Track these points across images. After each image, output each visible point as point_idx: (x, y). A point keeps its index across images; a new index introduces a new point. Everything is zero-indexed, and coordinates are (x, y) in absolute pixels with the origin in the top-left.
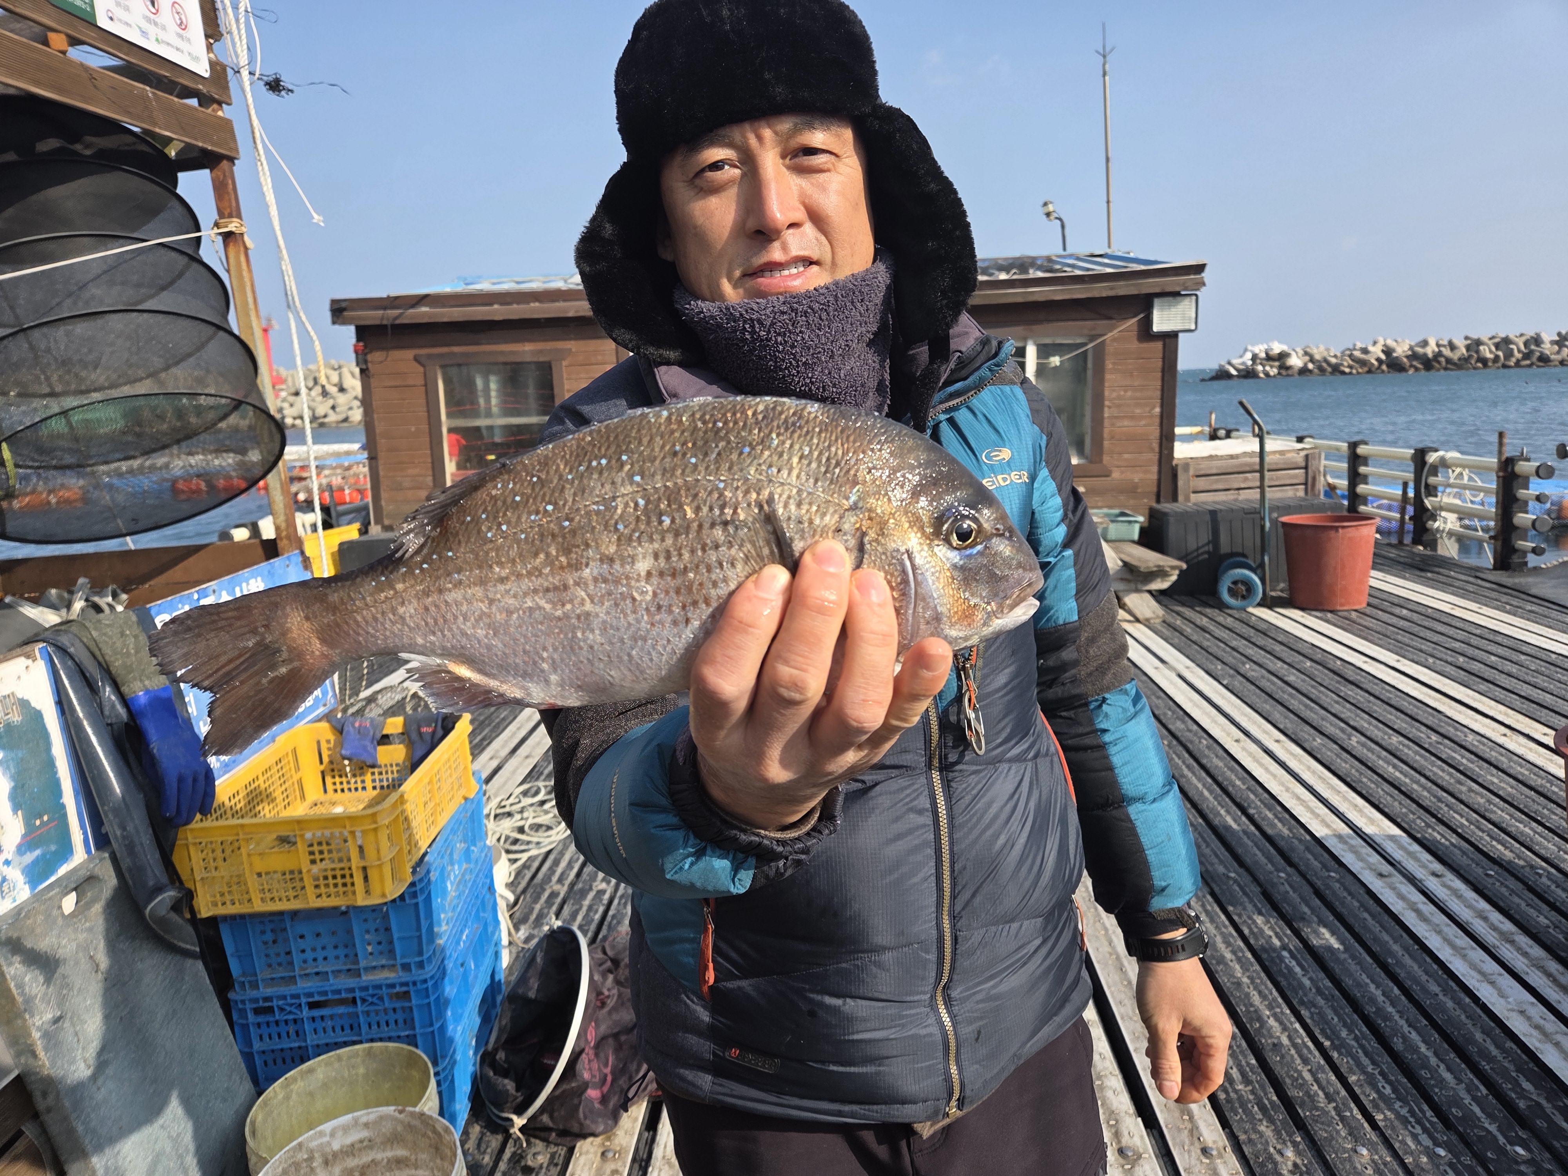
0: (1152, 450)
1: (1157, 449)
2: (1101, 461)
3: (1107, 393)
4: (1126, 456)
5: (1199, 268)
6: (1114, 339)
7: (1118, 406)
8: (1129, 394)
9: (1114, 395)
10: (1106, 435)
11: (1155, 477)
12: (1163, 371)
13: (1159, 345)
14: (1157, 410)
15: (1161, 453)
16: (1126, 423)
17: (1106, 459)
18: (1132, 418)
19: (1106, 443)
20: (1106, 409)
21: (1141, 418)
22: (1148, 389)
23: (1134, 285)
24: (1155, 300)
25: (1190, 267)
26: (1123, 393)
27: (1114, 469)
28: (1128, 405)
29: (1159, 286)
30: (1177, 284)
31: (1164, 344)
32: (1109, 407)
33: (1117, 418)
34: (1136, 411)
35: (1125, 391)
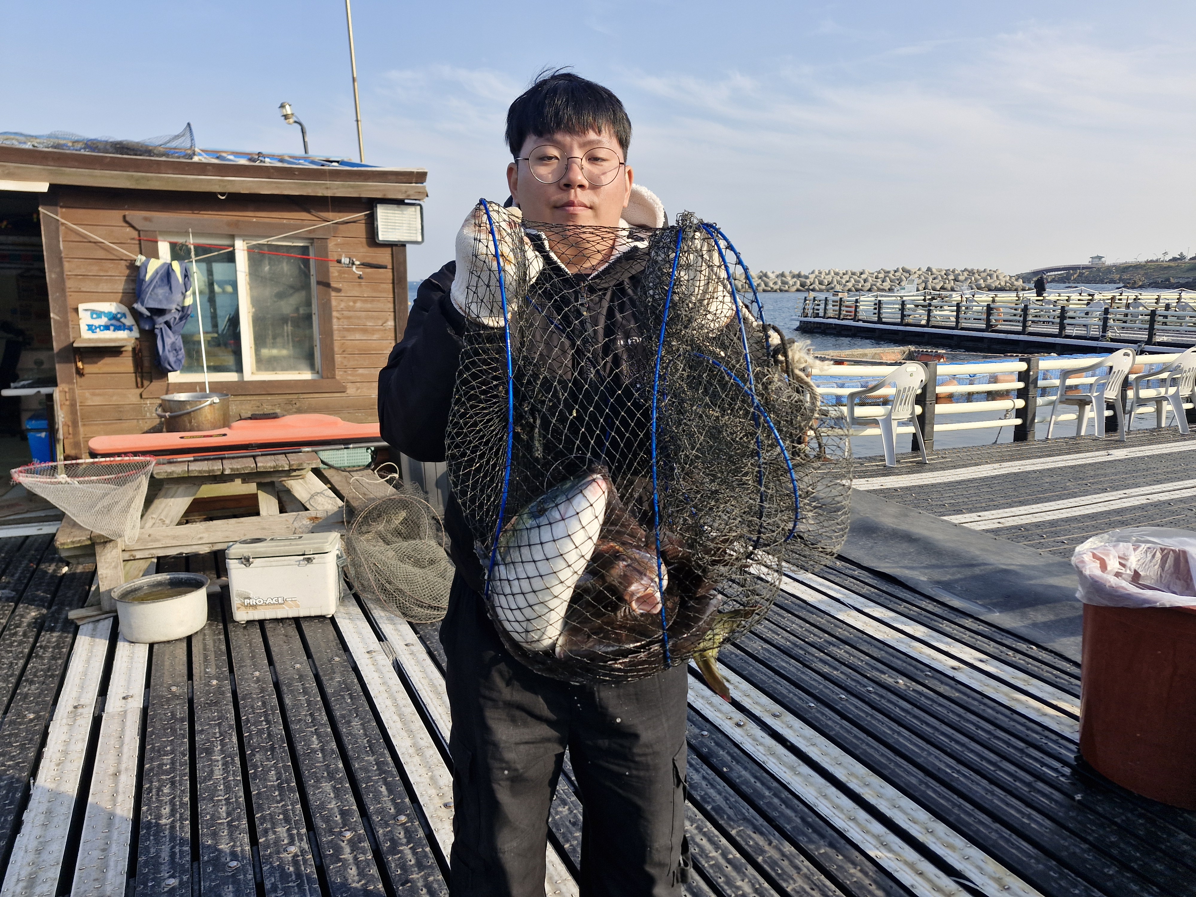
2: (333, 377)
4: (361, 371)
5: (421, 177)
7: (349, 318)
8: (359, 305)
9: (343, 305)
10: (336, 349)
12: (393, 283)
13: (386, 254)
14: (391, 323)
16: (358, 336)
17: (339, 374)
18: (365, 331)
19: (338, 358)
20: (335, 321)
21: (373, 331)
22: (378, 301)
23: (352, 187)
24: (378, 206)
25: (411, 174)
26: (351, 304)
27: (349, 385)
28: (359, 318)
29: (379, 190)
30: (400, 191)
31: (392, 254)
32: (338, 319)
33: (348, 330)
34: (368, 324)
35: (355, 302)
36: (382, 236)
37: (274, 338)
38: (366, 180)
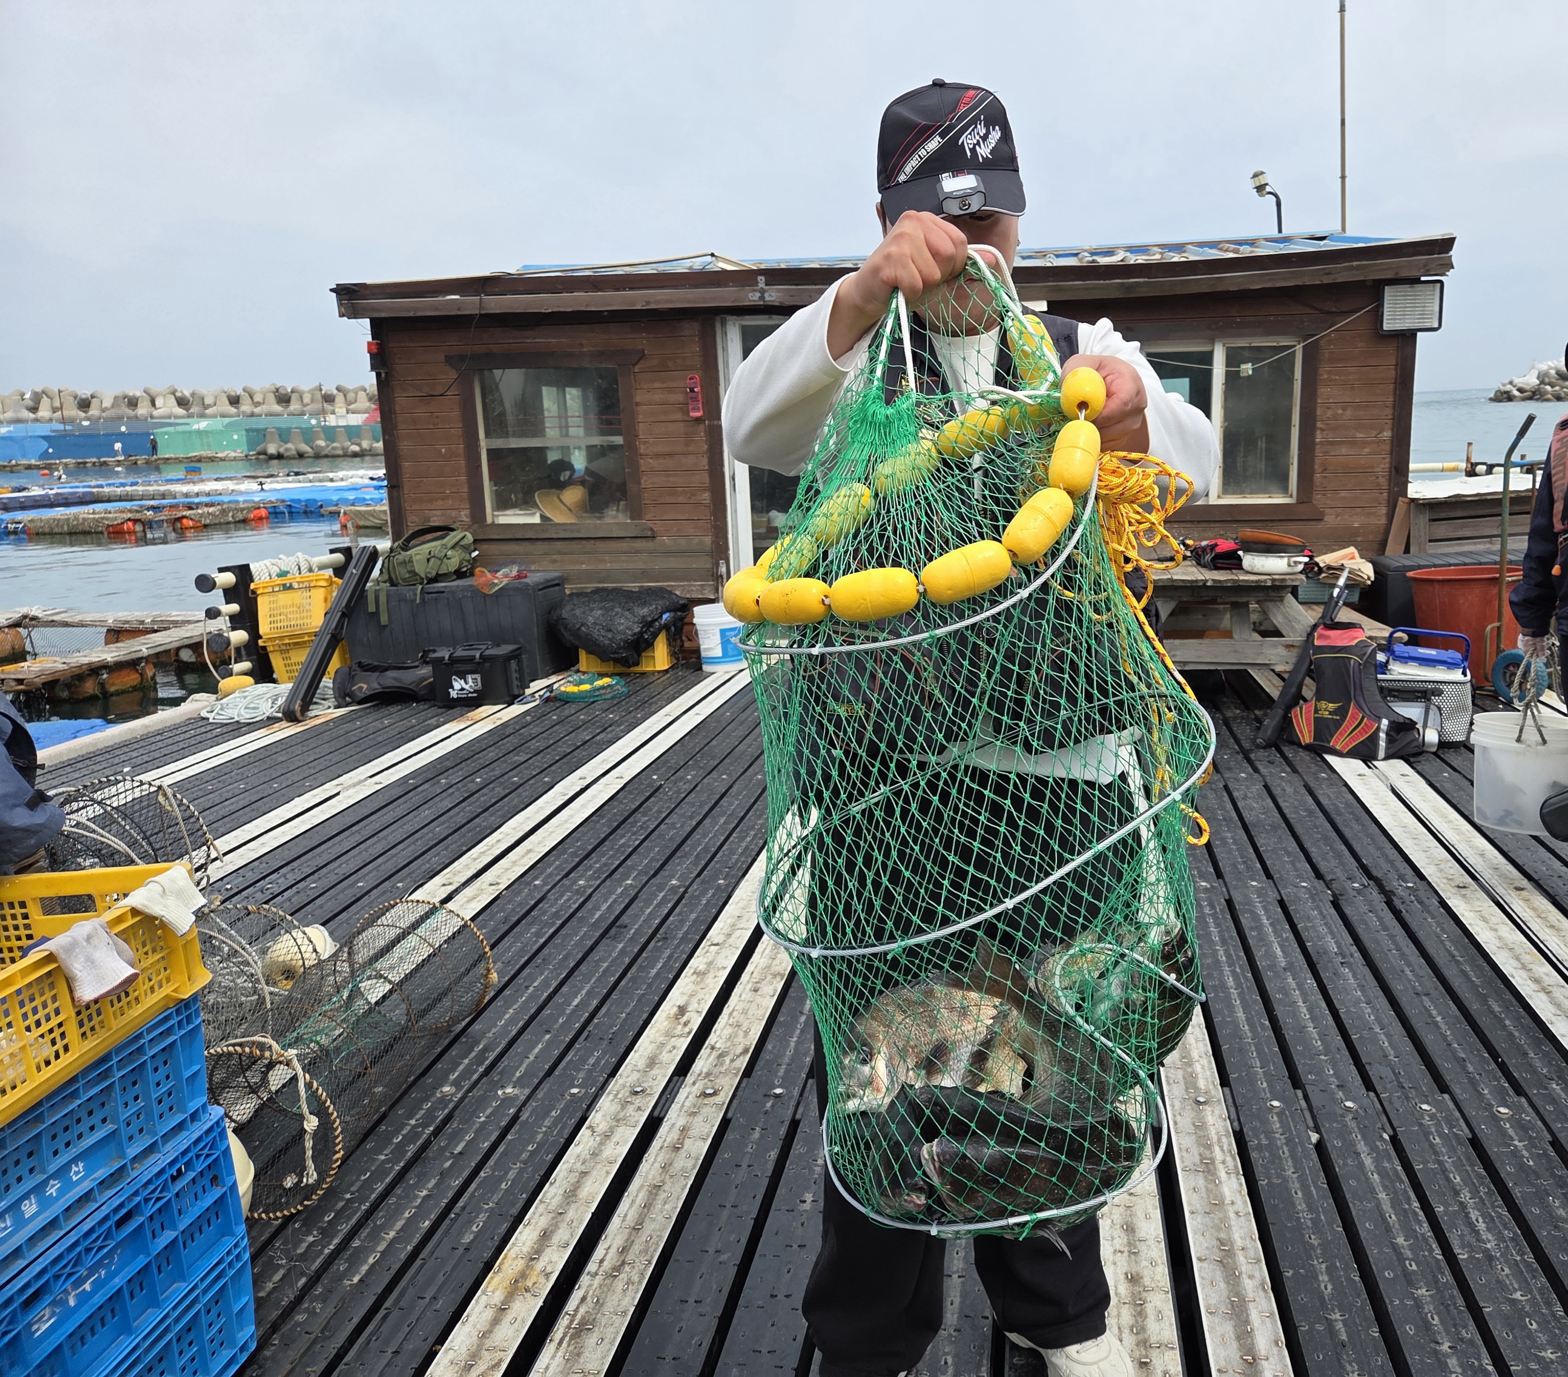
0: (1378, 484)
2: (1310, 500)
3: (1319, 412)
4: (1343, 494)
5: (1446, 245)
6: (1331, 340)
7: (1336, 428)
8: (1349, 412)
9: (1329, 413)
10: (1316, 467)
13: (1390, 348)
14: (1387, 434)
15: (1390, 489)
16: (1344, 451)
17: (1317, 497)
18: (1353, 443)
20: (1318, 432)
21: (1364, 444)
22: (1375, 406)
23: (1358, 268)
24: (1386, 288)
25: (1434, 242)
26: (1340, 411)
27: (1327, 510)
28: (1347, 428)
29: (1390, 269)
30: (1417, 268)
31: (1397, 347)
32: (1322, 430)
33: (1333, 443)
34: (1359, 435)
35: (1344, 409)
36: (1388, 325)
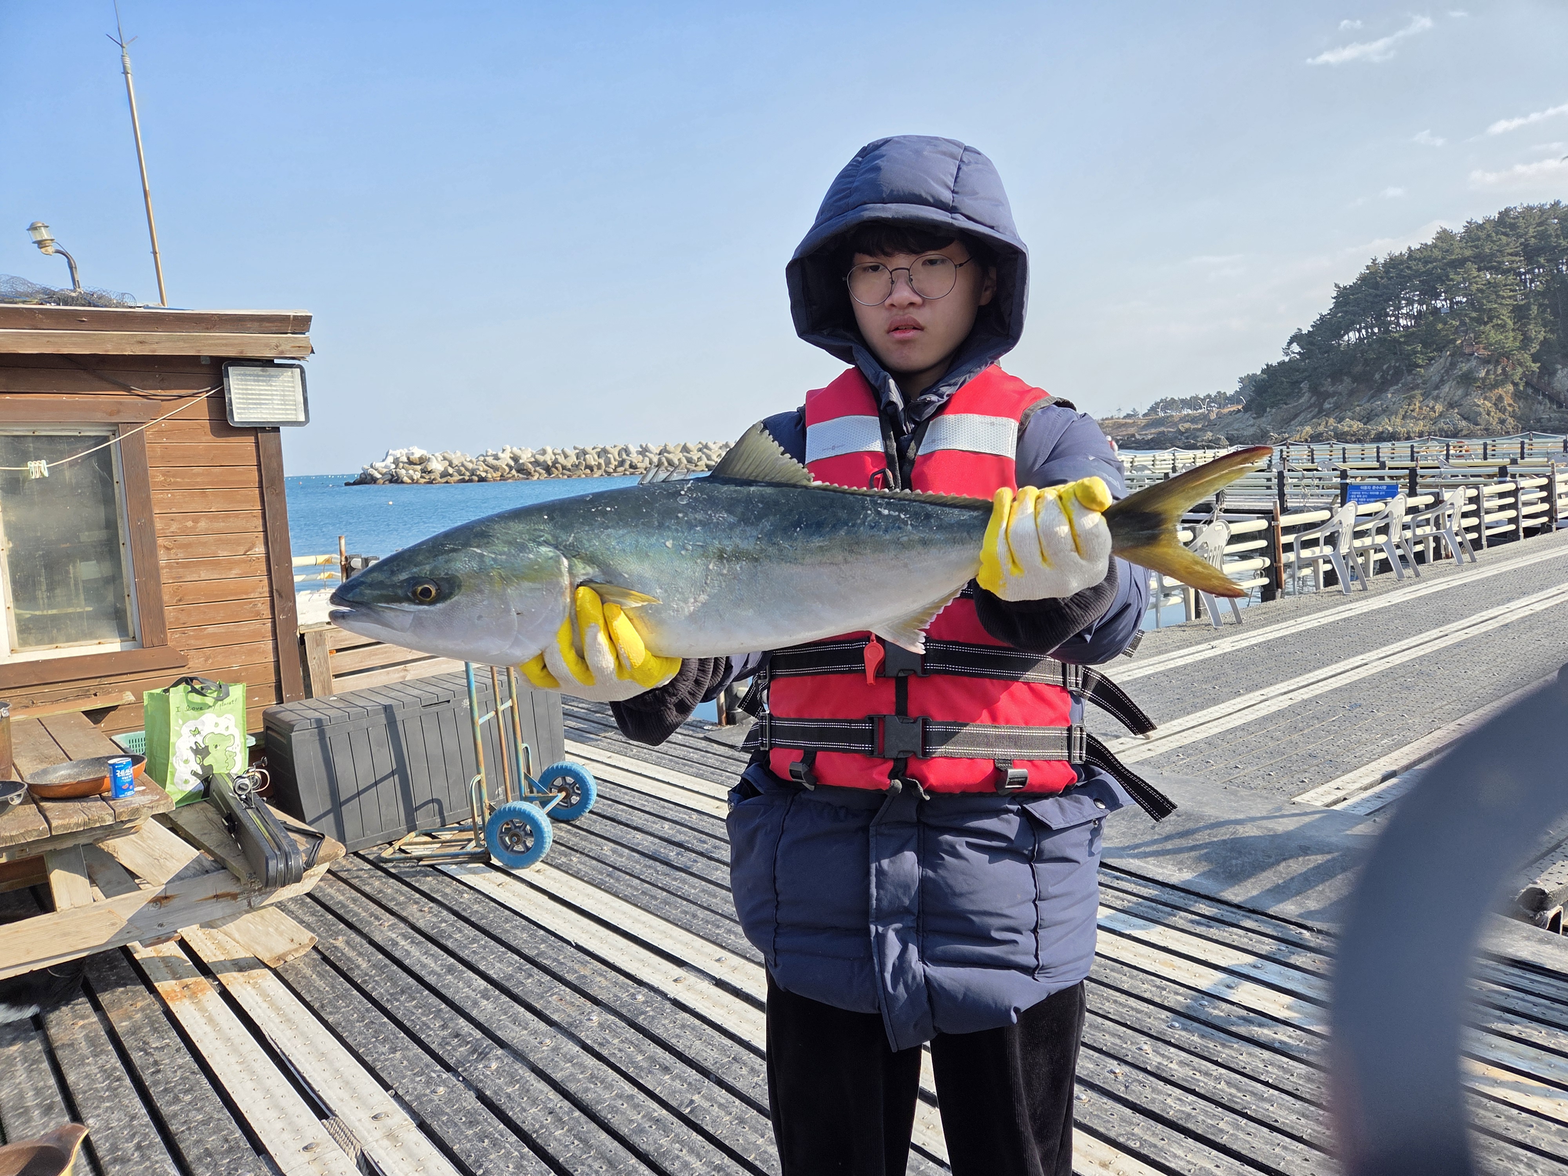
0: (258, 613)
1: (267, 613)
2: (164, 644)
3: (158, 525)
4: (211, 629)
5: (302, 324)
6: (161, 433)
7: (187, 546)
8: (203, 524)
9: (174, 527)
10: (166, 598)
11: (271, 658)
12: (261, 487)
13: (248, 442)
14: (260, 549)
15: (274, 618)
16: (203, 574)
17: (173, 638)
18: (215, 564)
19: (170, 613)
20: (161, 553)
21: (231, 564)
22: (237, 516)
23: (184, 340)
24: (230, 369)
25: (284, 319)
26: (190, 524)
27: (192, 652)
28: (204, 544)
29: (232, 345)
30: (267, 345)
31: (257, 443)
32: (168, 549)
33: (185, 566)
34: (221, 553)
35: (196, 521)
36: (239, 416)
37: (51, 588)
38: (207, 329)
